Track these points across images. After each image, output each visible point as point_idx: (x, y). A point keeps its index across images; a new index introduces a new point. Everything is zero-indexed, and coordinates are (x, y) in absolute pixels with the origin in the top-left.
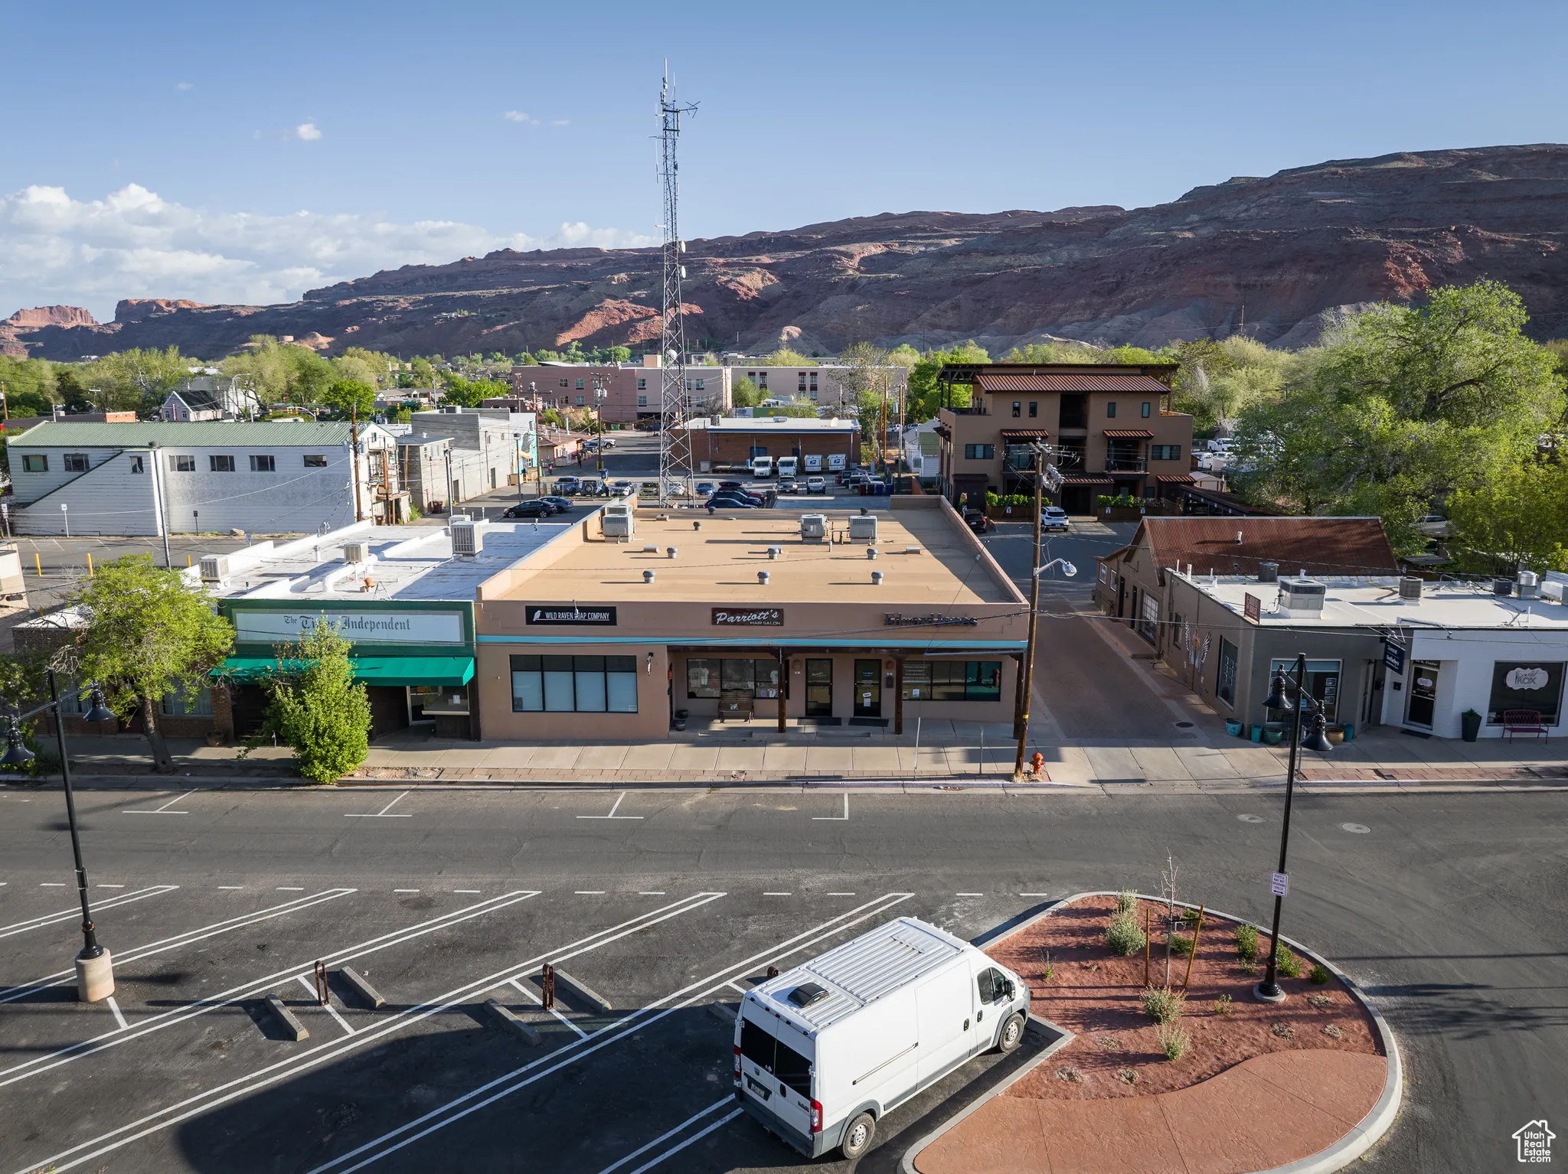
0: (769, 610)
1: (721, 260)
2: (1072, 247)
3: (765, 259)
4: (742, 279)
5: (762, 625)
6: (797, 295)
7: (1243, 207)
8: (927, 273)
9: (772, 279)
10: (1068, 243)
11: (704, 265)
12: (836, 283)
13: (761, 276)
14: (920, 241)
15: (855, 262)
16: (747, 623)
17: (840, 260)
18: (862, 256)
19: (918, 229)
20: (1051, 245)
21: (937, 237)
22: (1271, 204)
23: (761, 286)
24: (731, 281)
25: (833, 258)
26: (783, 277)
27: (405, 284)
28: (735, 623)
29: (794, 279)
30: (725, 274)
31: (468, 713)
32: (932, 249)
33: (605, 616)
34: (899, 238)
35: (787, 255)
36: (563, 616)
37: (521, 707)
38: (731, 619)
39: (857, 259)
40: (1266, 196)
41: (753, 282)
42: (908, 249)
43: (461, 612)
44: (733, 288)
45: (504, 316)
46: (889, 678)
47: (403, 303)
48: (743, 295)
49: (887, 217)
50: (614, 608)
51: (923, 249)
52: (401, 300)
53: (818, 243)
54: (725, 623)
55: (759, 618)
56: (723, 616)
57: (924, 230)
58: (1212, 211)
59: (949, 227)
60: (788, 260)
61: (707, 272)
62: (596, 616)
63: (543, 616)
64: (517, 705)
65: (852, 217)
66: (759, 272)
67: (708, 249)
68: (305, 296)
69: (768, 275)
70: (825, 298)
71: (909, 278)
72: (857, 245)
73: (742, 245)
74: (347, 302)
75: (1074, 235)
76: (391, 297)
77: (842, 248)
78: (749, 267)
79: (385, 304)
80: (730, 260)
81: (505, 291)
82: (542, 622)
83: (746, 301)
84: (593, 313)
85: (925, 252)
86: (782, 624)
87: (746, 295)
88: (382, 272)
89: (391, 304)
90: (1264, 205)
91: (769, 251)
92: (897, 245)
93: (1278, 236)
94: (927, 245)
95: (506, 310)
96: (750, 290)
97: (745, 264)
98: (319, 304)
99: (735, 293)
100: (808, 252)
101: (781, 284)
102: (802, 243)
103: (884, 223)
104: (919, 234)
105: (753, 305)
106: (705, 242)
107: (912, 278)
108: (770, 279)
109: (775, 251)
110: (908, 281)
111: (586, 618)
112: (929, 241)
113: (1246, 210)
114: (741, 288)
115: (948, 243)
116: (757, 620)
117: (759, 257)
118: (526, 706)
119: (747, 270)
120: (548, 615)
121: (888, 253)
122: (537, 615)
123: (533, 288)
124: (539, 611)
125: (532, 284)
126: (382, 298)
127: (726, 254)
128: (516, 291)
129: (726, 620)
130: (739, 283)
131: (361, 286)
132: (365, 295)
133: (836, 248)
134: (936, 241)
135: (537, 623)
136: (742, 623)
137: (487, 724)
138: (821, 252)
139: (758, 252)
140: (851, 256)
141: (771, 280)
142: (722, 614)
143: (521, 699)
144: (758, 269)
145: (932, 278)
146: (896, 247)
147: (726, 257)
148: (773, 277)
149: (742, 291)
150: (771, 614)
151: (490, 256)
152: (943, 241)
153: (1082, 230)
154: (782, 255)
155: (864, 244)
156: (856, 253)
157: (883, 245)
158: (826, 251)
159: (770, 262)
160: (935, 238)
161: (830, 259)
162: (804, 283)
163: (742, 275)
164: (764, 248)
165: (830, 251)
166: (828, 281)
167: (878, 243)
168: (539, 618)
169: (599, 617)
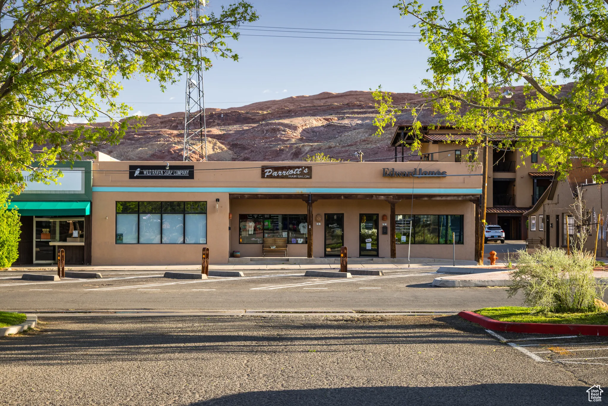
1: (175, 132)
3: (216, 131)
4: (194, 148)
5: (297, 178)
8: (364, 141)
11: (159, 136)
12: (281, 151)
13: (212, 145)
14: (356, 116)
15: (297, 134)
16: (286, 177)
17: (284, 131)
18: (304, 128)
19: (354, 106)
21: (373, 113)
23: (212, 153)
24: (184, 149)
25: (279, 130)
26: (232, 146)
28: (278, 177)
29: (242, 148)
30: (179, 143)
32: (368, 122)
34: (337, 113)
35: (235, 128)
36: (156, 173)
39: (300, 130)
41: (205, 150)
42: (346, 122)
44: (186, 155)
49: (327, 95)
50: (193, 167)
51: (360, 122)
53: (264, 118)
54: (271, 177)
55: (294, 173)
57: (360, 106)
60: (237, 132)
61: (161, 142)
62: (179, 173)
63: (141, 172)
66: (210, 142)
67: (162, 122)
69: (219, 144)
71: (348, 146)
72: (300, 118)
73: (193, 119)
77: (286, 121)
78: (201, 138)
80: (183, 132)
85: (361, 125)
86: (311, 178)
91: (218, 125)
92: (336, 119)
94: (363, 119)
97: (198, 135)
99: (188, 159)
100: (255, 125)
101: (230, 152)
102: (250, 118)
103: (324, 101)
104: (355, 110)
107: (351, 145)
108: (219, 148)
109: (225, 124)
112: (366, 115)
114: (193, 155)
117: (210, 129)
119: (200, 140)
120: (145, 172)
121: (327, 126)
122: (137, 172)
124: (139, 169)
127: (179, 127)
130: (191, 151)
133: (280, 121)
136: (283, 177)
138: (267, 125)
139: (209, 125)
140: (295, 128)
141: (222, 149)
144: (210, 139)
146: (335, 121)
147: (178, 130)
148: (223, 146)
149: (194, 158)
150: (303, 170)
154: (230, 128)
155: (306, 118)
156: (299, 126)
157: (324, 119)
158: (271, 124)
159: (220, 133)
160: (370, 113)
161: (275, 131)
162: (252, 151)
163: (194, 144)
164: (214, 122)
165: (275, 124)
166: (274, 148)
167: (319, 117)
168: (139, 174)
169: (182, 173)
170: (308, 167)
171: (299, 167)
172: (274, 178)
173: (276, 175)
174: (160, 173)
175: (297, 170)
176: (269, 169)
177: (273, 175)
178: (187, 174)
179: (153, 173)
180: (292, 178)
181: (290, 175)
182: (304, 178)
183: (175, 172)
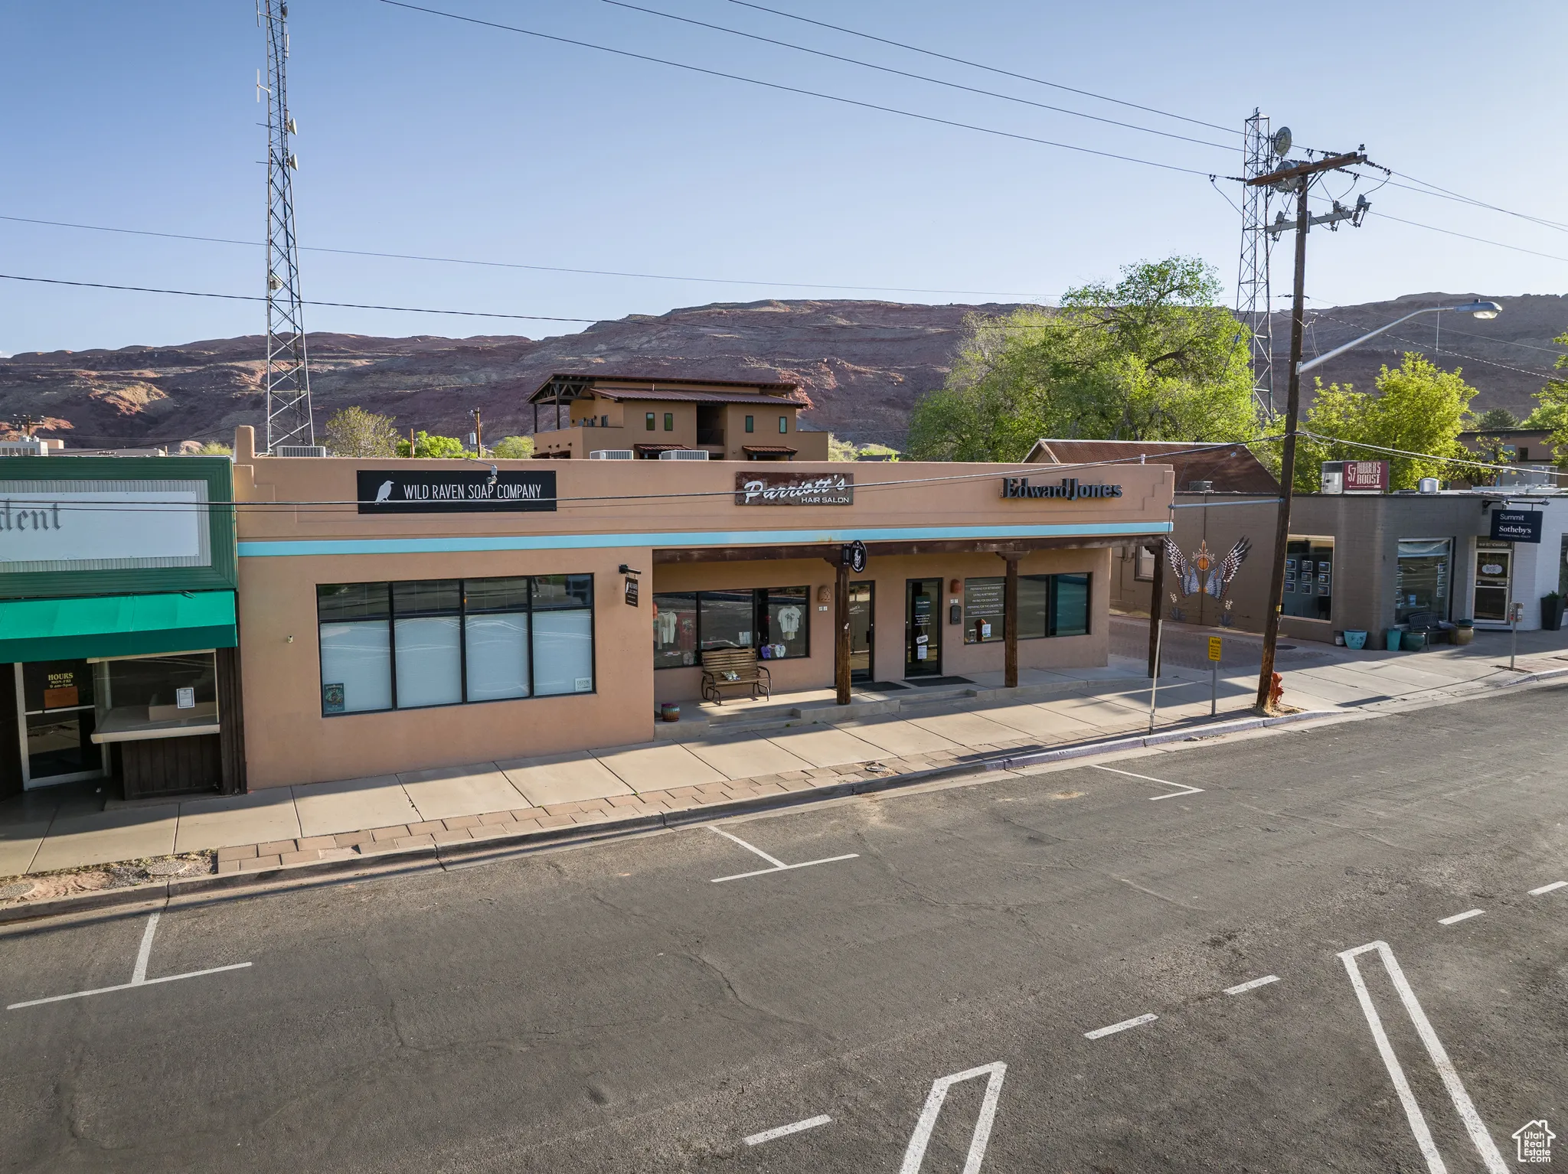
0: (832, 475)
1: (94, 373)
2: (489, 369)
3: (149, 373)
4: (122, 393)
5: (821, 504)
6: (191, 411)
7: (645, 339)
8: (342, 390)
9: (159, 395)
10: (484, 366)
11: (71, 377)
12: (237, 399)
13: (145, 390)
14: (327, 360)
15: (258, 378)
16: (797, 502)
17: (239, 376)
18: (264, 373)
19: (323, 349)
20: (467, 367)
21: (346, 358)
22: (669, 337)
23: (146, 401)
24: (109, 394)
25: (232, 374)
26: (173, 392)
28: (776, 502)
29: (187, 395)
30: (100, 387)
31: (215, 728)
32: (342, 368)
33: (532, 492)
35: (173, 371)
36: (444, 493)
37: (342, 703)
38: (770, 494)
39: (259, 376)
40: (665, 330)
41: (136, 396)
42: (316, 367)
43: (204, 484)
44: (112, 402)
48: (125, 410)
49: (287, 336)
50: (552, 475)
51: (332, 368)
53: (211, 359)
54: (760, 501)
55: (816, 491)
56: (757, 488)
57: (330, 350)
58: (617, 342)
59: (357, 348)
60: (178, 375)
61: (75, 384)
62: (513, 492)
63: (397, 493)
64: (332, 700)
65: (248, 335)
66: (143, 386)
67: (74, 361)
69: (155, 389)
70: (224, 414)
71: (321, 395)
72: (258, 361)
73: (117, 359)
75: (489, 359)
77: (241, 364)
78: (131, 381)
80: (105, 373)
82: (399, 506)
83: (129, 417)
85: (335, 371)
86: (851, 503)
87: (128, 409)
90: (663, 338)
91: (152, 366)
93: (685, 362)
94: (336, 365)
96: (134, 405)
97: (125, 378)
99: (115, 407)
100: (202, 368)
101: (171, 399)
102: (193, 359)
103: (285, 342)
104: (326, 354)
105: (137, 421)
106: (69, 354)
107: (325, 394)
108: (156, 394)
109: (161, 366)
110: (321, 398)
111: (493, 495)
112: (339, 361)
113: (648, 342)
114: (121, 402)
115: (358, 363)
116: (812, 494)
117: (141, 371)
118: (350, 704)
119: (128, 384)
120: (409, 491)
121: (293, 371)
122: (384, 491)
124: (388, 484)
127: (100, 367)
129: (760, 496)
130: (118, 396)
133: (233, 364)
134: (345, 361)
135: (384, 509)
136: (788, 503)
137: (260, 748)
138: (217, 367)
139: (138, 366)
140: (252, 373)
141: (160, 396)
142: (753, 484)
143: (340, 687)
144: (142, 383)
145: (347, 396)
147: (98, 370)
148: (161, 393)
149: (123, 406)
150: (835, 483)
152: (353, 361)
153: (496, 355)
154: (168, 370)
155: (265, 361)
156: (258, 370)
157: (288, 363)
158: (222, 367)
159: (156, 376)
160: (342, 358)
161: (227, 375)
162: (200, 399)
163: (121, 389)
164: (145, 362)
165: (227, 367)
166: (227, 396)
167: (282, 361)
168: (389, 498)
169: (521, 494)
170: (844, 476)
171: (824, 476)
172: (767, 505)
173: (772, 497)
174: (456, 494)
175: (821, 482)
176: (756, 480)
177: (766, 497)
178: (536, 497)
179: (434, 493)
180: (811, 504)
181: (807, 496)
182: (837, 504)
183: (501, 490)
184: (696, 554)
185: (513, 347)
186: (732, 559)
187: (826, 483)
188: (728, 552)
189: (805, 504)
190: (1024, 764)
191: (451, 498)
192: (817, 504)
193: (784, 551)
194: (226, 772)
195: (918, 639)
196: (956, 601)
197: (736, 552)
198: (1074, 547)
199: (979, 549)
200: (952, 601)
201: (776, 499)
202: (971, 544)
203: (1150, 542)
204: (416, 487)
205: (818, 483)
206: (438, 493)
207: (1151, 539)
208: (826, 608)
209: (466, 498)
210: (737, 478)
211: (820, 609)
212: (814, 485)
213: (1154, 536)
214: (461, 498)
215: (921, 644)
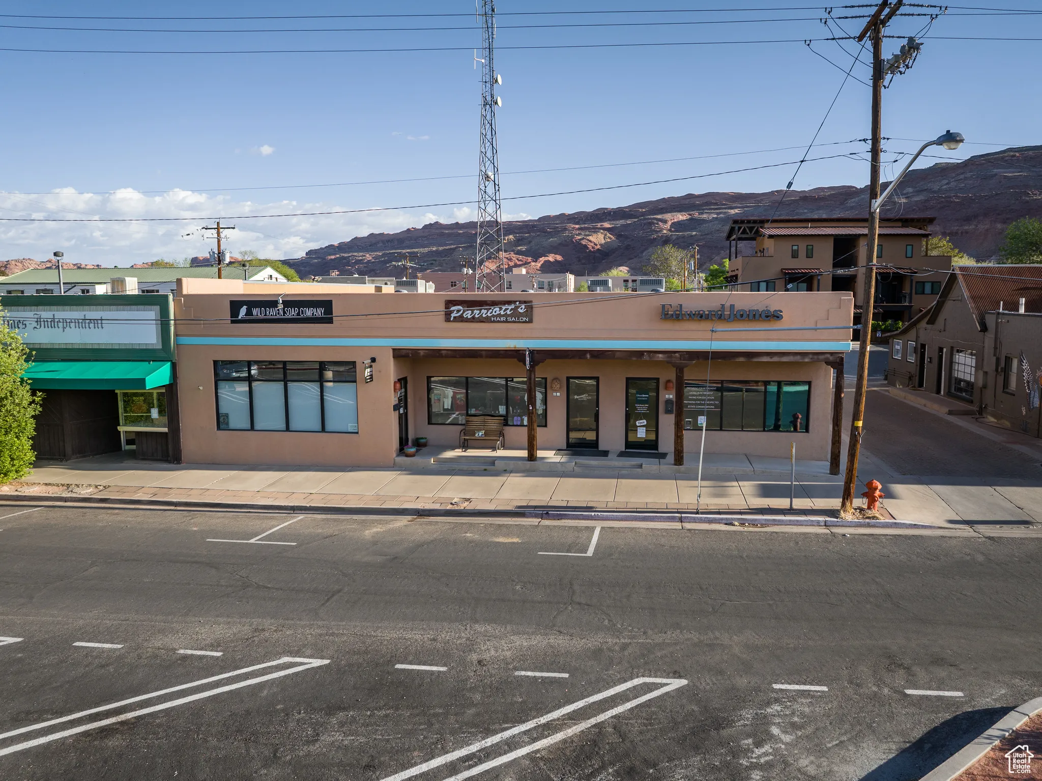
0: (516, 302)
1: (577, 226)
2: (821, 212)
3: (607, 225)
4: (590, 238)
5: (507, 322)
6: (627, 248)
7: (946, 181)
8: (718, 230)
9: (610, 237)
10: (818, 210)
11: (565, 229)
12: (655, 239)
13: (603, 236)
14: (713, 211)
15: (668, 226)
16: (487, 320)
17: (658, 224)
18: (672, 221)
19: (711, 204)
20: (806, 211)
21: (725, 209)
22: (966, 178)
23: (603, 242)
24: (583, 239)
25: (654, 223)
26: (619, 236)
27: (370, 246)
28: (473, 320)
29: (626, 237)
30: (579, 234)
31: (165, 430)
32: (722, 215)
33: (319, 312)
34: (698, 210)
35: (621, 222)
36: (272, 313)
37: (227, 424)
38: (468, 314)
39: (670, 223)
40: (962, 174)
41: (598, 239)
42: (705, 216)
44: (584, 243)
45: (432, 264)
46: (668, 402)
47: (368, 257)
48: (591, 248)
49: (690, 196)
50: (330, 302)
51: (715, 216)
52: (368, 255)
53: (643, 214)
54: (461, 319)
55: (502, 313)
56: (458, 311)
57: (716, 204)
58: (922, 185)
59: (734, 202)
60: (623, 226)
61: (567, 234)
62: (309, 312)
63: (249, 313)
64: (222, 422)
65: (666, 197)
66: (602, 233)
67: (568, 219)
68: (307, 254)
69: (608, 235)
70: (645, 249)
71: (705, 235)
72: (670, 214)
73: (591, 217)
74: (333, 257)
75: (822, 204)
76: (361, 254)
77: (659, 217)
78: (595, 230)
79: (358, 258)
80: (583, 226)
81: (434, 249)
82: (250, 320)
83: (593, 252)
84: (490, 261)
85: (716, 218)
86: (531, 321)
87: (593, 248)
88: (356, 238)
89: (361, 258)
90: (961, 179)
91: (609, 220)
92: (697, 214)
94: (718, 214)
95: (435, 260)
96: (596, 245)
97: (593, 228)
98: (315, 258)
99: (586, 247)
100: (636, 220)
101: (617, 241)
102: (632, 215)
103: (688, 200)
104: (713, 207)
105: (597, 255)
106: (567, 216)
107: (708, 234)
108: (609, 238)
109: (613, 220)
111: (298, 314)
112: (720, 211)
113: (947, 184)
114: (589, 243)
115: (732, 212)
116: (499, 315)
117: (602, 224)
118: (232, 425)
119: (594, 232)
120: (255, 312)
121: (690, 219)
122: (243, 311)
123: (453, 247)
124: (245, 307)
125: (452, 244)
126: (356, 254)
127: (581, 222)
128: (441, 248)
129: (461, 316)
130: (588, 240)
131: (342, 247)
132: (345, 253)
133: (654, 216)
134: (724, 211)
135: (243, 321)
136: (481, 320)
137: (189, 443)
138: (645, 219)
139: (602, 221)
140: (665, 222)
141: (611, 239)
142: (457, 307)
143: (227, 415)
144: (602, 231)
146: (696, 215)
147: (580, 224)
148: (612, 237)
149: (590, 245)
150: (517, 308)
151: (426, 227)
152: (729, 211)
153: (828, 201)
154: (618, 222)
155: (674, 214)
156: (669, 220)
157: (688, 214)
158: (649, 219)
159: (610, 226)
160: (723, 209)
161: (651, 224)
162: (632, 240)
163: (590, 235)
164: (606, 218)
165: (651, 219)
166: (649, 237)
167: (684, 213)
168: (245, 315)
169: (313, 314)
170: (525, 302)
171: (509, 303)
172: (466, 322)
173: (469, 317)
174: (279, 313)
175: (507, 306)
176: (458, 305)
177: (465, 317)
178: (321, 315)
179: (268, 312)
180: (499, 322)
181: (493, 316)
182: (519, 322)
183: (302, 311)
184: (422, 353)
185: (841, 194)
186: (447, 356)
187: (510, 308)
188: (443, 352)
189: (494, 322)
190: (560, 517)
191: (276, 315)
192: (503, 322)
193: (484, 353)
194: (171, 453)
195: (637, 422)
196: (671, 397)
197: (449, 352)
198: (742, 359)
199: (646, 357)
200: (667, 396)
201: (473, 318)
202: (640, 354)
203: (828, 358)
204: (258, 309)
205: (504, 308)
206: (269, 313)
207: (828, 356)
208: (558, 394)
209: (284, 315)
210: (446, 304)
211: (555, 394)
212: (501, 309)
213: (832, 354)
214: (281, 316)
215: (639, 426)
